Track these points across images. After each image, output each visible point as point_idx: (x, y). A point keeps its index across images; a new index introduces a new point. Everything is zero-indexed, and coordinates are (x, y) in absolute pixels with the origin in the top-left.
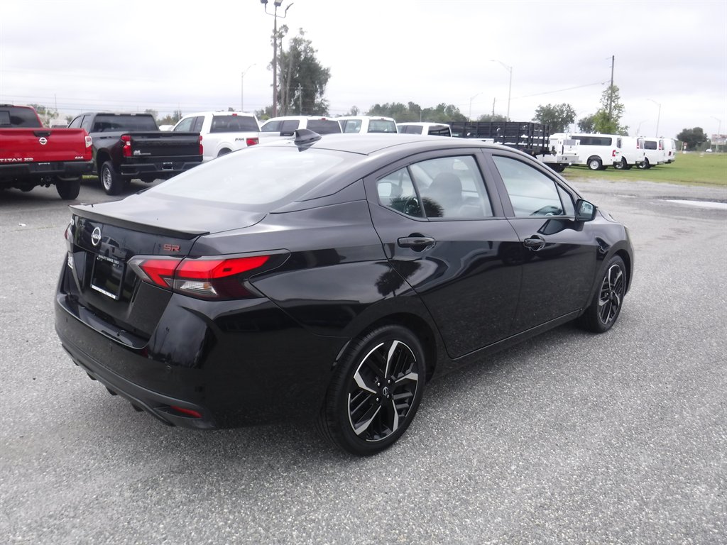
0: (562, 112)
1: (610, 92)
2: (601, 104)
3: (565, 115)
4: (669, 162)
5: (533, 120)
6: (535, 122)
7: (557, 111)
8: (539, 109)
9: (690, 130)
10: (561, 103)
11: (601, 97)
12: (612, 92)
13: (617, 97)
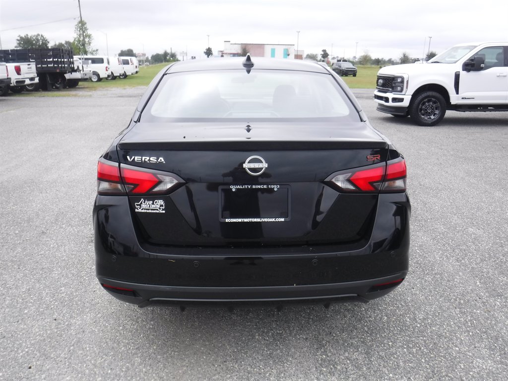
0: (38, 40)
1: (80, 25)
2: (76, 34)
3: (41, 43)
4: (137, 72)
5: (16, 47)
6: (18, 49)
7: (34, 40)
8: (19, 38)
9: (125, 51)
10: (36, 34)
11: (75, 29)
12: (82, 25)
13: (86, 29)
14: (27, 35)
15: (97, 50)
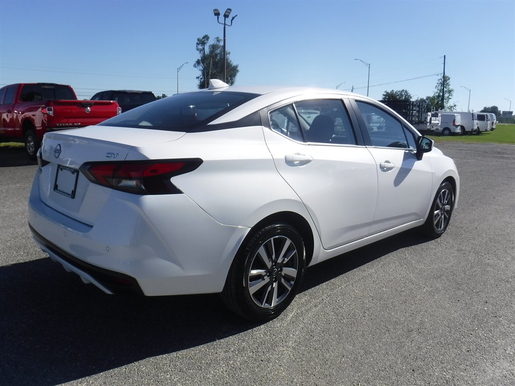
0: (402, 95)
1: (442, 80)
2: (437, 89)
3: (404, 98)
7: (398, 95)
8: (385, 94)
10: (401, 89)
11: (436, 84)
12: (445, 81)
13: (448, 85)
14: (393, 90)
15: (455, 106)
